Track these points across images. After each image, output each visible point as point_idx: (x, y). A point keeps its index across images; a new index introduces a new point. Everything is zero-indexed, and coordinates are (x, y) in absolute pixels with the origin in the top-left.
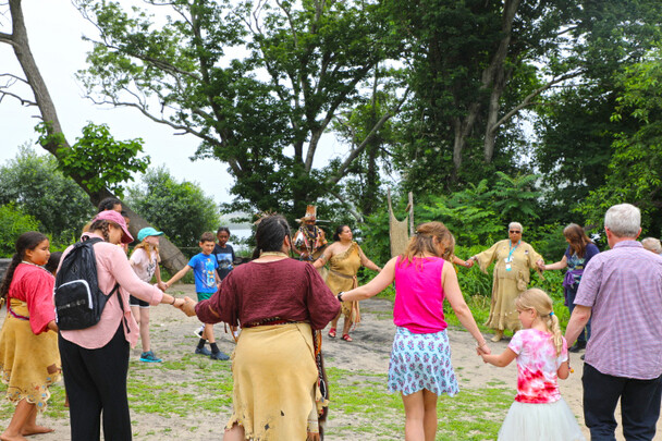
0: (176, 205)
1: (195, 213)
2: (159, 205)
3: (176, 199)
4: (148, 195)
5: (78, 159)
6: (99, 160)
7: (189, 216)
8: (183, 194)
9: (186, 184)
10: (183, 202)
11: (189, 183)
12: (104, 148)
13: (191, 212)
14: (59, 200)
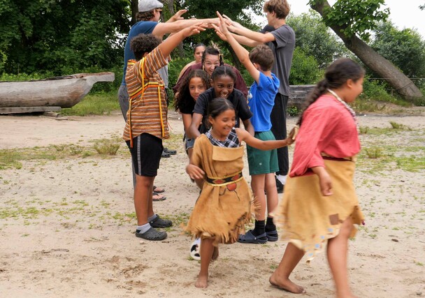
0: (399, 48)
1: (415, 54)
2: (386, 49)
3: (399, 44)
4: (376, 41)
5: (337, 14)
6: (351, 14)
7: (410, 56)
8: (405, 39)
9: (406, 30)
10: (405, 45)
11: (408, 30)
12: (357, 5)
13: (412, 53)
14: (311, 48)
